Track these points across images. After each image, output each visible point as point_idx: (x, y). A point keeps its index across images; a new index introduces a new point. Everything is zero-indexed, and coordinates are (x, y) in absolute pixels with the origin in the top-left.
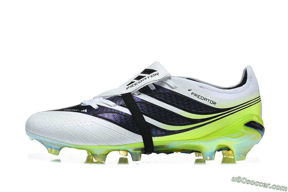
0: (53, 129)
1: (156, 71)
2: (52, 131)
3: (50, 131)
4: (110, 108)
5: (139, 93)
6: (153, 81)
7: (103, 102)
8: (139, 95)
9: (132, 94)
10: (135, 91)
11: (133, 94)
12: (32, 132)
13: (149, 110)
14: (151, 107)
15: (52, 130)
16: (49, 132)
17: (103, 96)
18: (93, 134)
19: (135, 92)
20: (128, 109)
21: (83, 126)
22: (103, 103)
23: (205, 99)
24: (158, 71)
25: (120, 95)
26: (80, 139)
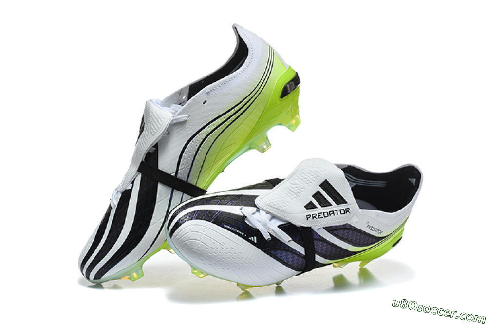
23: (376, 230)
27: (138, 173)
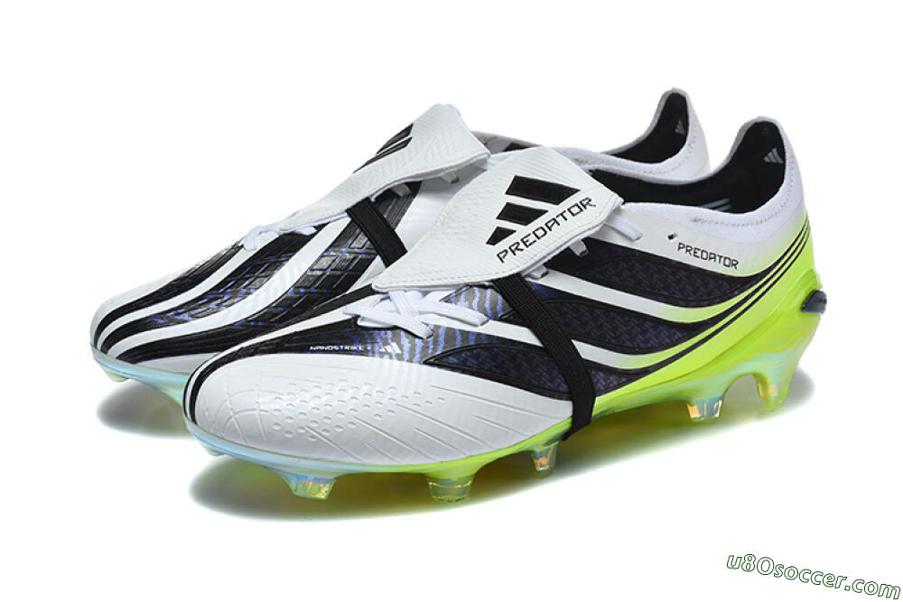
0: (324, 430)
1: (577, 191)
2: (323, 437)
3: (314, 437)
4: (473, 333)
5: (545, 270)
6: (589, 229)
7: (442, 313)
8: (543, 276)
9: (523, 275)
10: (534, 268)
11: (529, 276)
12: (244, 443)
13: (583, 321)
14: (587, 312)
15: (324, 433)
16: (311, 439)
17: (418, 287)
18: (452, 427)
19: (534, 271)
20: (528, 327)
21: (416, 408)
22: (442, 315)
23: (712, 257)
24: (583, 190)
25: (487, 284)
26: (415, 449)
27: (346, 214)
